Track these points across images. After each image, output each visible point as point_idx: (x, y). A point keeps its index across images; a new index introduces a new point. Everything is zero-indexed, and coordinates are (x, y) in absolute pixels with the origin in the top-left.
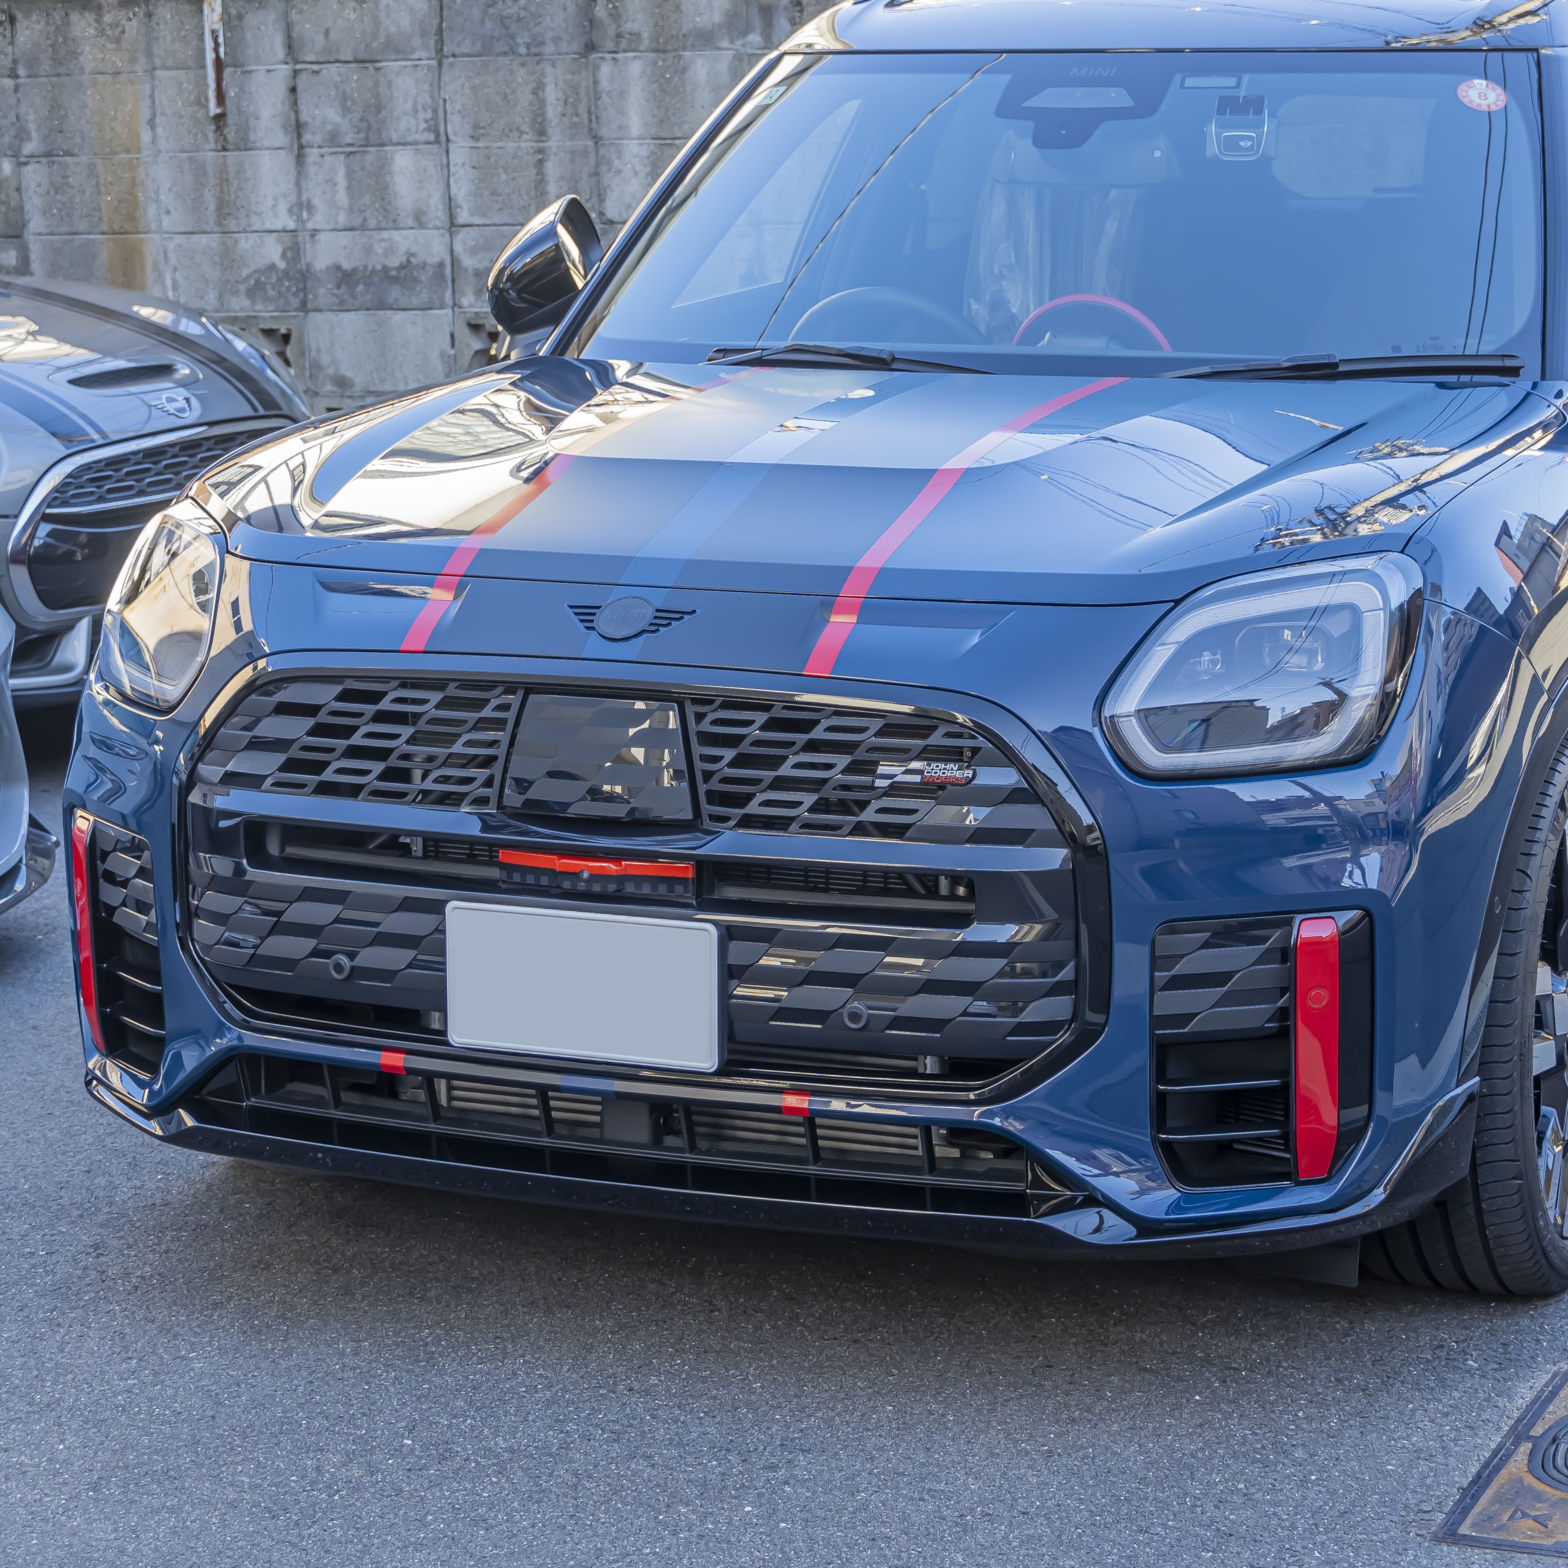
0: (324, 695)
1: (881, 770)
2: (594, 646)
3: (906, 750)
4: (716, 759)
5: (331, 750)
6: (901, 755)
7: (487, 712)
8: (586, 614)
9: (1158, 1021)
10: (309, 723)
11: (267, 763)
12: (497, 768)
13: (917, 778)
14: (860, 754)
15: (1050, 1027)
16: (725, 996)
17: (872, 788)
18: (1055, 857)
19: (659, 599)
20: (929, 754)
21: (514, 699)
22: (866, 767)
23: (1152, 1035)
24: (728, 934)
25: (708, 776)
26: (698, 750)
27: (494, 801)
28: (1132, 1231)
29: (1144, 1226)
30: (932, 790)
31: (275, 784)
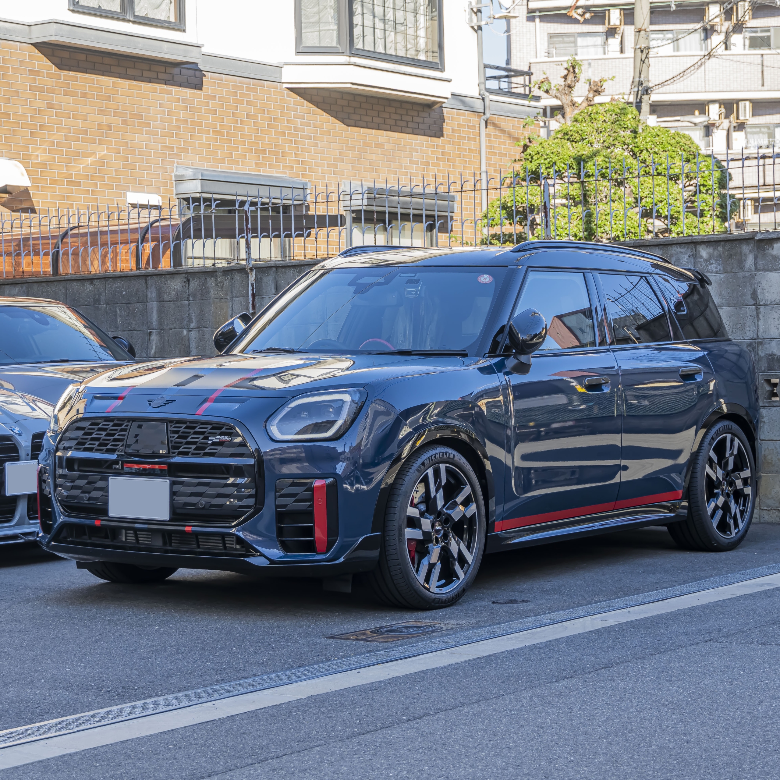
0: (86, 424)
1: (210, 438)
2: (150, 409)
3: (215, 433)
4: (174, 437)
5: (87, 439)
6: (214, 434)
7: (123, 427)
8: (150, 401)
9: (277, 506)
10: (83, 432)
11: (73, 443)
12: (124, 442)
13: (218, 440)
14: (206, 435)
15: (249, 507)
16: (172, 500)
17: (207, 443)
18: (252, 461)
19: (168, 398)
20: (222, 434)
21: (129, 424)
22: (206, 438)
23: (276, 511)
24: (173, 484)
25: (171, 441)
26: (170, 435)
27: (123, 451)
28: (269, 563)
29: (272, 561)
30: (221, 443)
31: (75, 449)
